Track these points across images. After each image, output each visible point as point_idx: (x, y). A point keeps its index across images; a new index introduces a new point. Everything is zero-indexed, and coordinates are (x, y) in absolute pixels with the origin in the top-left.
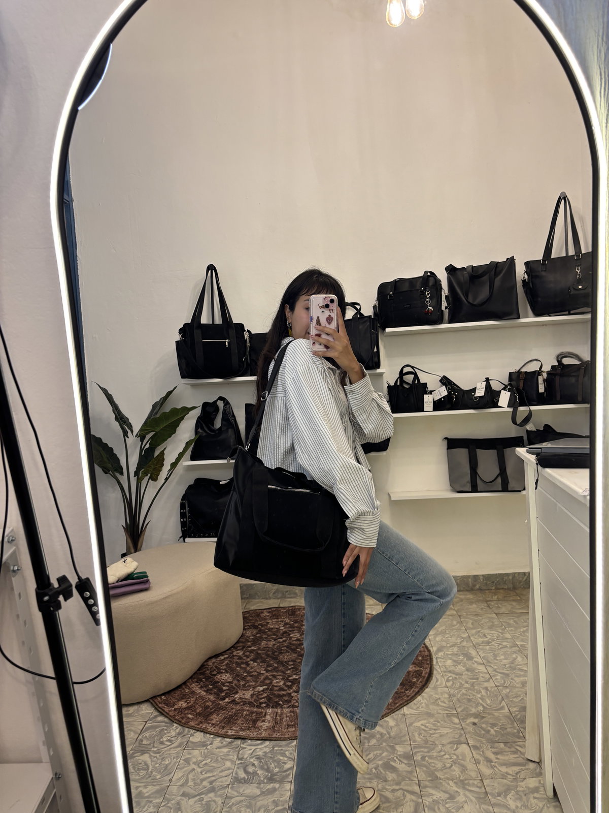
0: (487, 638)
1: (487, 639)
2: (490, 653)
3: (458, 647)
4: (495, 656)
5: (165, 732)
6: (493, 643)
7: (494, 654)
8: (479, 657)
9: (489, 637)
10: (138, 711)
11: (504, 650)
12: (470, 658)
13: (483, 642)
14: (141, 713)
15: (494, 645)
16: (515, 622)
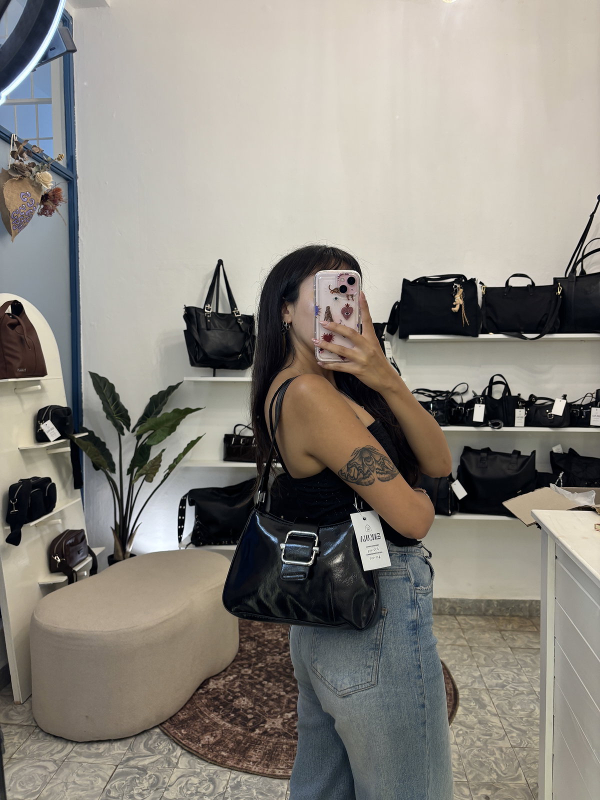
0: (501, 679)
1: (500, 681)
2: (505, 700)
3: (470, 689)
4: (511, 704)
5: (137, 781)
6: (508, 687)
7: (509, 702)
8: (492, 705)
9: (503, 678)
10: (109, 750)
11: (521, 697)
12: (483, 706)
13: (497, 685)
14: (111, 753)
15: (509, 690)
16: (532, 660)
